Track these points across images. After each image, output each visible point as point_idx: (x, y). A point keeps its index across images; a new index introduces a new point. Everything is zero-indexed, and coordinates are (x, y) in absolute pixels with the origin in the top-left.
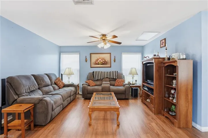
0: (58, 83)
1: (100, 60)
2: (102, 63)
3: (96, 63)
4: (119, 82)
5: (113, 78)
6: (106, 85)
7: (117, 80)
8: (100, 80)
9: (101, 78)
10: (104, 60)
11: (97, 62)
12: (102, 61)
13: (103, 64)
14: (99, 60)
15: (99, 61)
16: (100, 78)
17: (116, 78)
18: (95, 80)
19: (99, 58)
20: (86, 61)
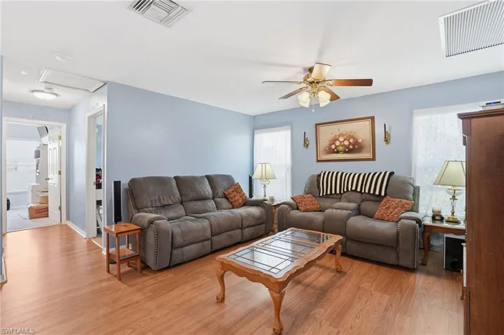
0: (232, 195)
1: (341, 139)
2: (348, 148)
3: (330, 148)
4: (389, 208)
5: (372, 192)
6: (339, 211)
7: (385, 200)
8: (335, 196)
9: (338, 192)
10: (351, 141)
11: (333, 147)
12: (346, 143)
13: (350, 151)
14: (338, 140)
15: (338, 143)
16: (333, 192)
17: (383, 194)
18: (321, 195)
19: (339, 136)
20: (306, 145)
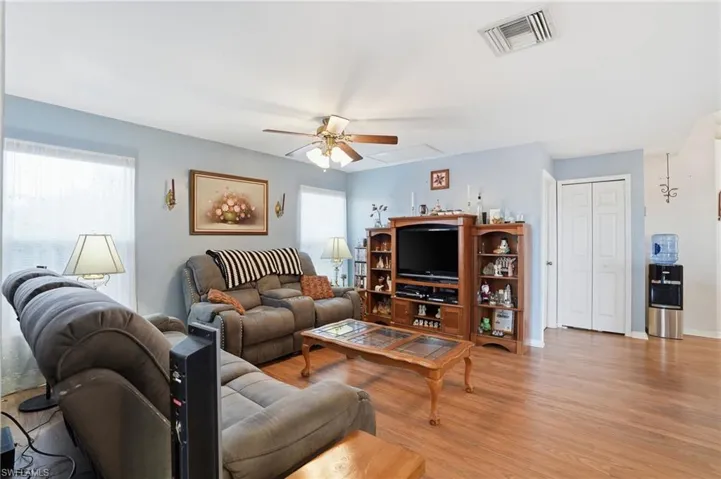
1: (231, 203)
2: (239, 216)
3: (214, 214)
5: (292, 273)
10: (243, 207)
11: (219, 212)
12: (237, 209)
13: (242, 221)
15: (225, 208)
16: (248, 279)
17: (302, 273)
18: (230, 286)
19: (228, 198)
20: (171, 201)
